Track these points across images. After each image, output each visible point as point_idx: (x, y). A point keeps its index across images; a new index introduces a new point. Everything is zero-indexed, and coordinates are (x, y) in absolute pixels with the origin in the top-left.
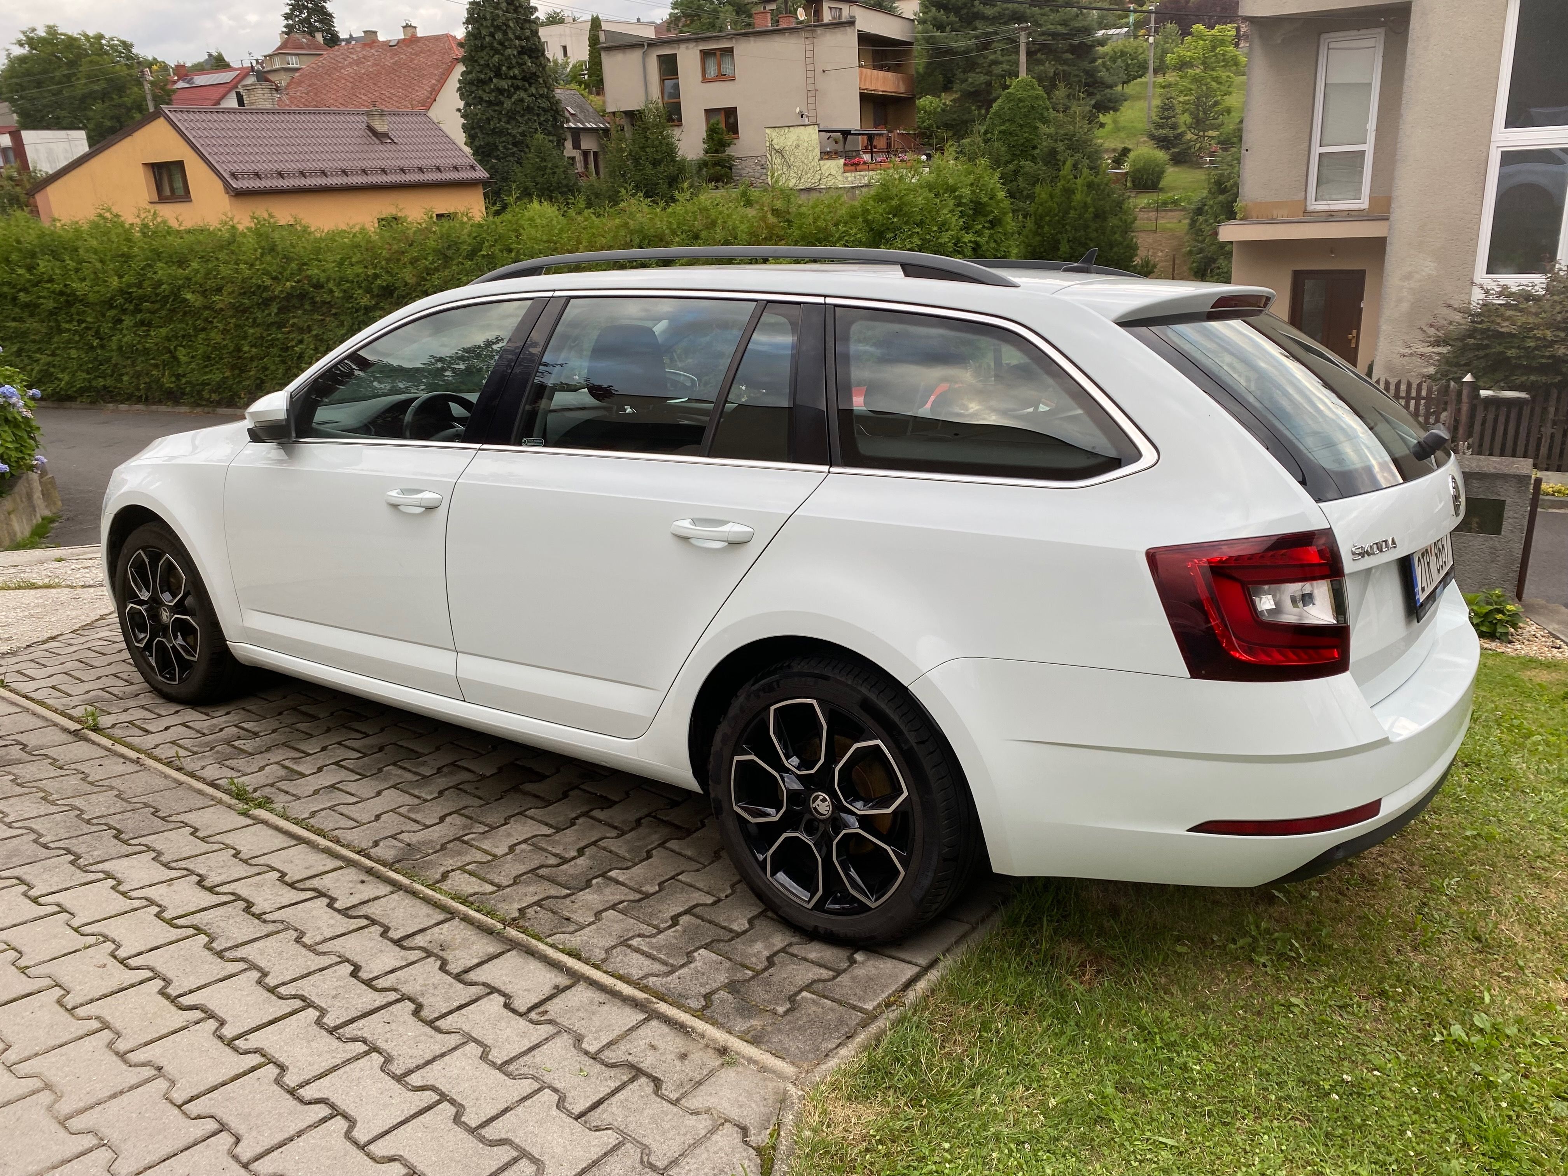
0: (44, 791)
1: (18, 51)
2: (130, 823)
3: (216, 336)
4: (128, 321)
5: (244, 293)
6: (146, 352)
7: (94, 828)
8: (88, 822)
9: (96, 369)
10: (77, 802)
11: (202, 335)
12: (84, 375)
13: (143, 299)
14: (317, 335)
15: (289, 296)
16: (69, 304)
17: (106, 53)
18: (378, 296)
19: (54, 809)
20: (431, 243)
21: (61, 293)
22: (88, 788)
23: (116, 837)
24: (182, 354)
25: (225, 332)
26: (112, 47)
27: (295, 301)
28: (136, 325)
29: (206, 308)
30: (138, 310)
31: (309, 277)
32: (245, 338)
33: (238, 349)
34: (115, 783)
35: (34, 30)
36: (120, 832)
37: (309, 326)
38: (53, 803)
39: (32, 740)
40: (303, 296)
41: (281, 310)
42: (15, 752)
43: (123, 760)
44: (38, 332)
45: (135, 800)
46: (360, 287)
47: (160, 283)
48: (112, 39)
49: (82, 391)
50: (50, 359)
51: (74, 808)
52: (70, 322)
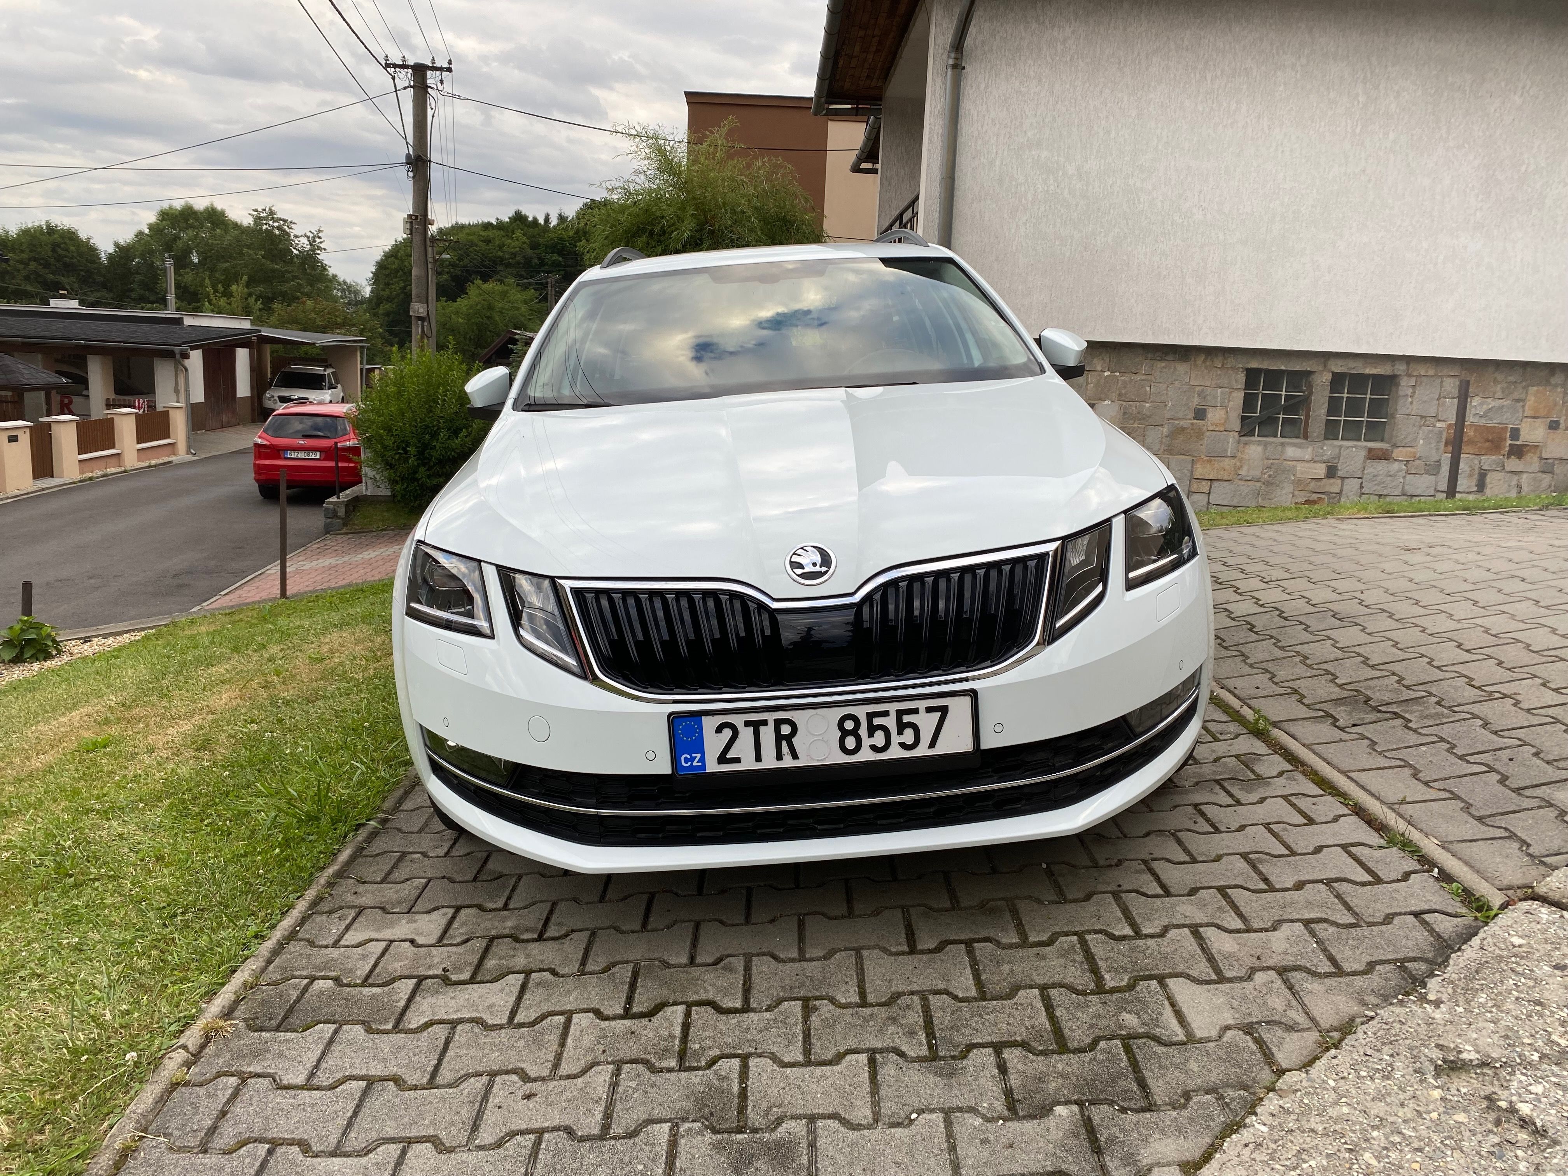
0: (1306, 665)
2: (1243, 635)
7: (1268, 632)
8: (1272, 637)
10: (1279, 653)
19: (1298, 648)
22: (1270, 666)
23: (1254, 626)
34: (1247, 670)
36: (1251, 630)
38: (1298, 653)
39: (1325, 730)
42: (1343, 715)
43: (1236, 692)
45: (1235, 653)
51: (1282, 648)
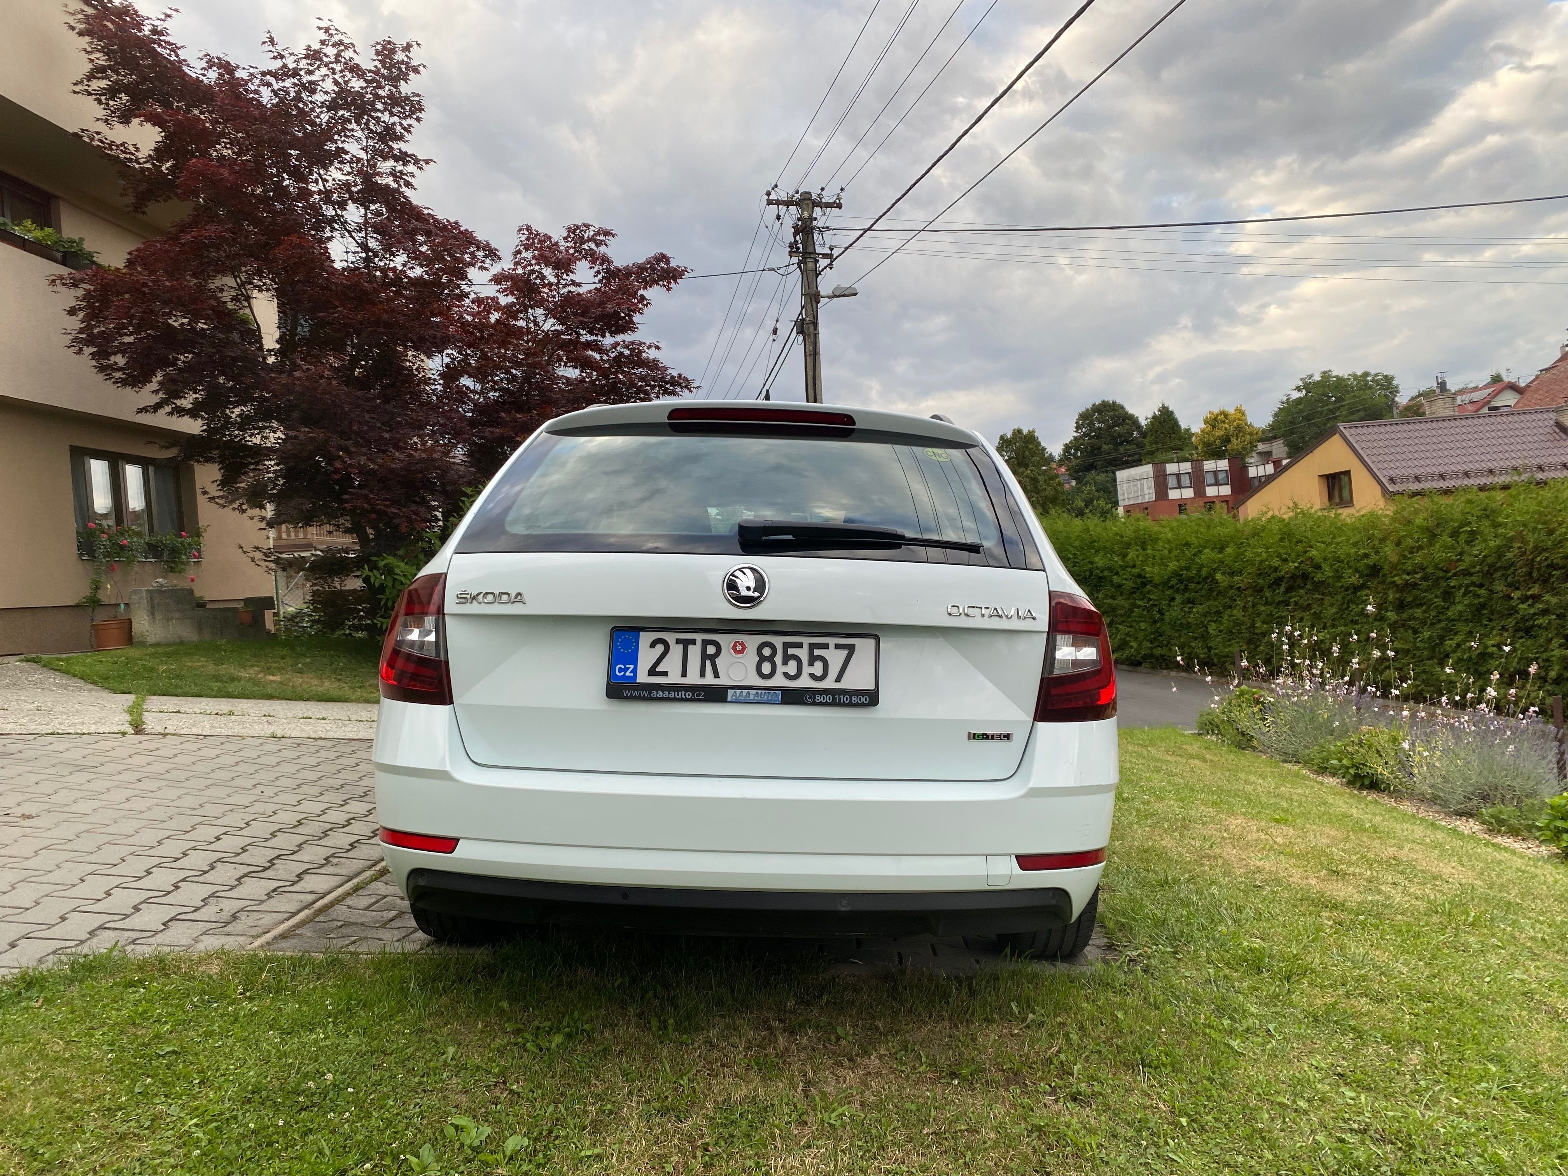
1: (1295, 395)
3: (1237, 613)
4: (1179, 598)
5: (1260, 574)
6: (1188, 625)
9: (1155, 639)
11: (1228, 612)
12: (1149, 645)
13: (1191, 580)
14: (1315, 613)
15: (1294, 577)
16: (1144, 584)
17: (1371, 388)
18: (1367, 575)
20: (1419, 521)
21: (1140, 576)
24: (1212, 629)
25: (1244, 608)
26: (1377, 382)
27: (1299, 581)
28: (1183, 603)
29: (1231, 587)
30: (1186, 589)
31: (1312, 559)
32: (1259, 615)
33: (1253, 626)
35: (1311, 376)
37: (1309, 605)
40: (1305, 577)
41: (1289, 590)
44: (1123, 607)
46: (1350, 567)
47: (1202, 566)
48: (1376, 375)
49: (1146, 657)
50: (1128, 630)
52: (1142, 599)
